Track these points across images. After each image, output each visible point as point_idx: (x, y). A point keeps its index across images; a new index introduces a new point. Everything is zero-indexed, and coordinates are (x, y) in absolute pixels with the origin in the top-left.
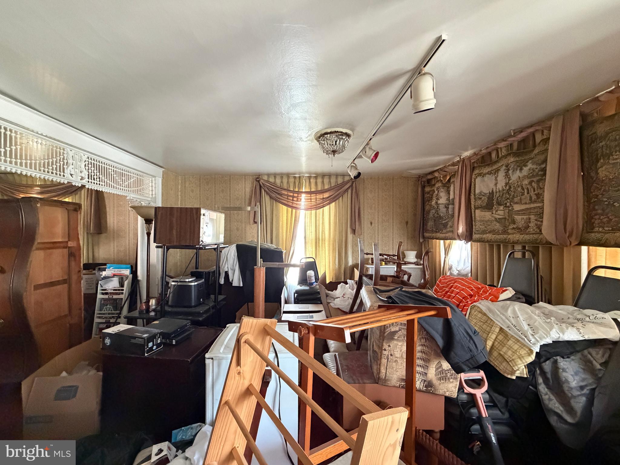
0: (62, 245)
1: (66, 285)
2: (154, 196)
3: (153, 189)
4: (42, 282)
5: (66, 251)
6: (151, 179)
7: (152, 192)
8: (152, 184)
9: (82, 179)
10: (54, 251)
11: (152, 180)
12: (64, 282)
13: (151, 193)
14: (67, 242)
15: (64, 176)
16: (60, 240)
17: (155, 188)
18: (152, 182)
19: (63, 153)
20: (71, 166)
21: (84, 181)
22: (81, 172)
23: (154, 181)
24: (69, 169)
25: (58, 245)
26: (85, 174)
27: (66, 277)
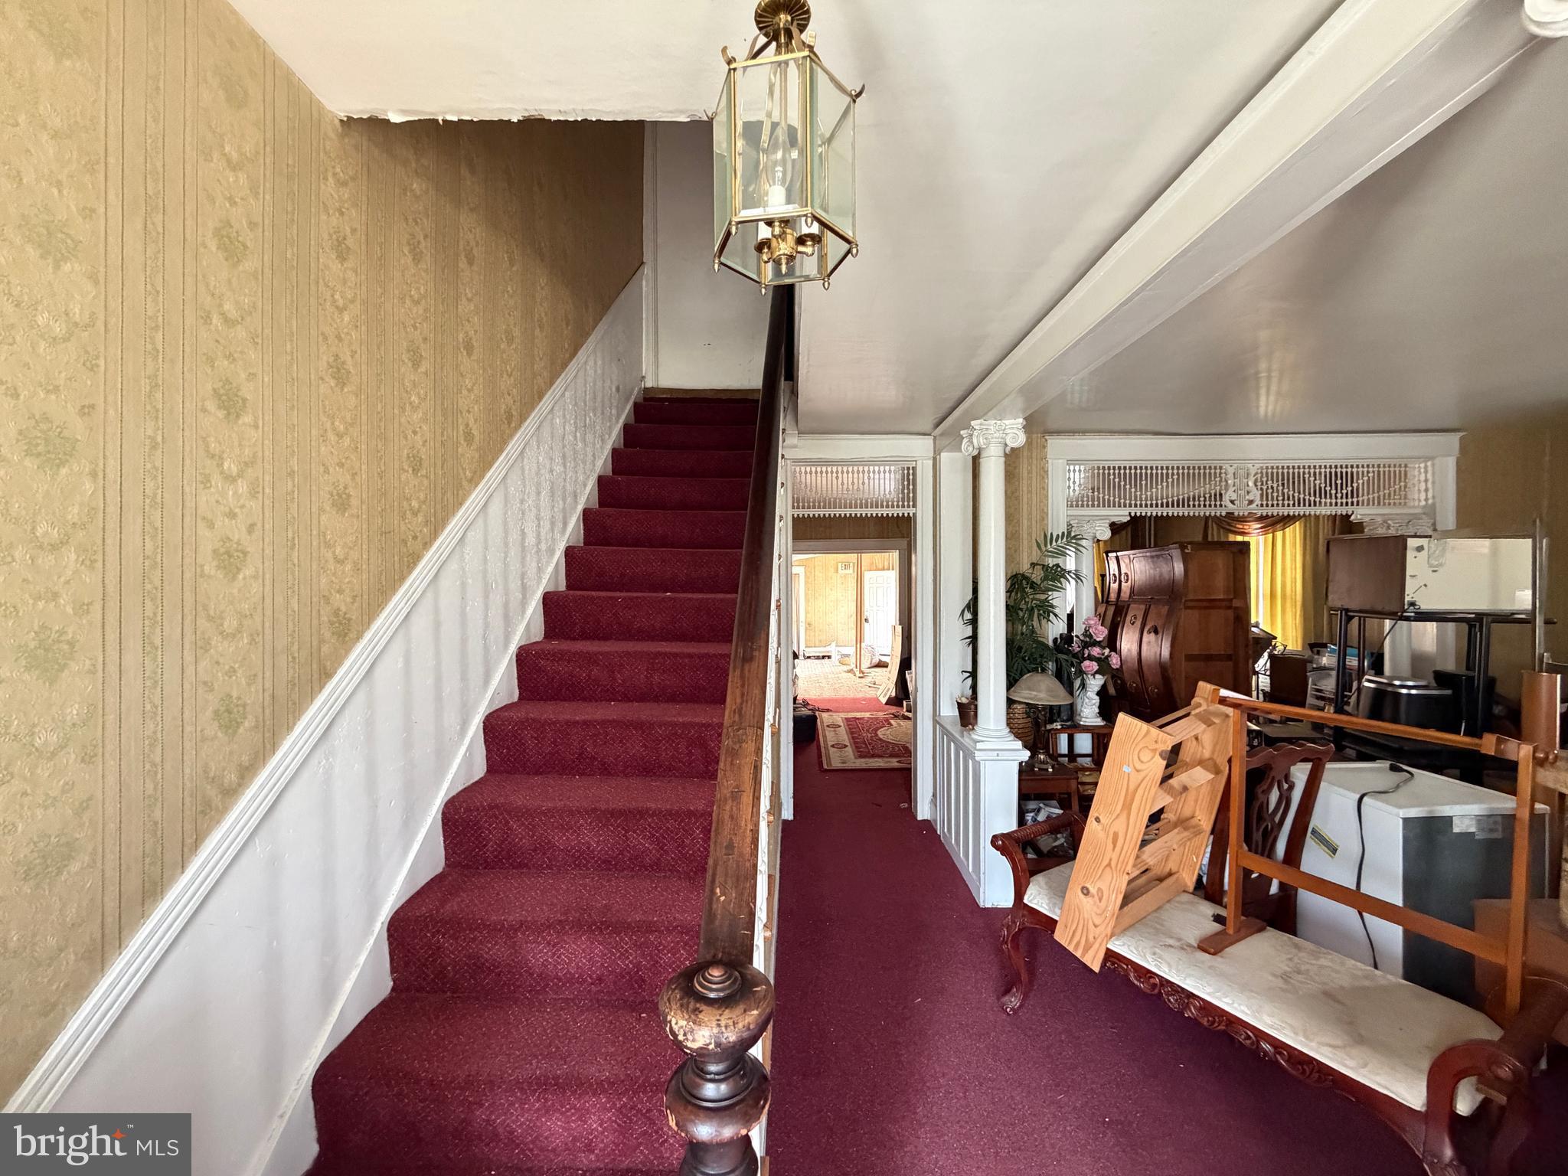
0: (1224, 604)
1: (1231, 663)
2: (1430, 502)
3: (1430, 485)
4: (1196, 652)
5: (1230, 613)
6: (1422, 465)
7: (1427, 495)
8: (1426, 476)
9: (1251, 502)
10: (1212, 611)
11: (1426, 467)
12: (1229, 658)
13: (1423, 496)
14: (1231, 600)
15: (1221, 506)
16: (1221, 597)
17: (1433, 483)
18: (1426, 472)
19: (1220, 473)
20: (1232, 489)
21: (1254, 506)
22: (1248, 493)
23: (1430, 469)
24: (1228, 494)
25: (1218, 603)
26: (1255, 494)
27: (1230, 652)
